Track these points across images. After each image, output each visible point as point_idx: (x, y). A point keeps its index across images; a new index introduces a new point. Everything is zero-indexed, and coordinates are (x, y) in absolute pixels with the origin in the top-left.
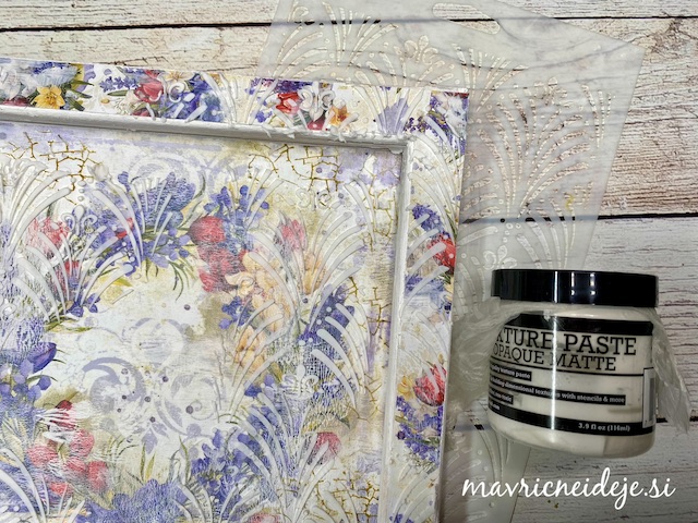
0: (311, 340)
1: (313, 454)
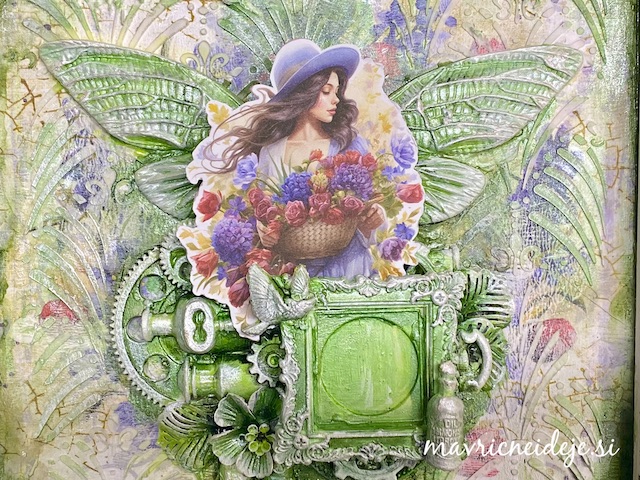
0: (526, 200)
1: (540, 349)
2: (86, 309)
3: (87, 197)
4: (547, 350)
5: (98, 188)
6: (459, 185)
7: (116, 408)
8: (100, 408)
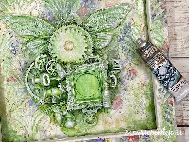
0: (122, 41)
1: (129, 77)
2: (18, 78)
3: (16, 51)
4: (131, 77)
5: (18, 49)
6: (105, 39)
7: (28, 101)
8: (24, 102)
